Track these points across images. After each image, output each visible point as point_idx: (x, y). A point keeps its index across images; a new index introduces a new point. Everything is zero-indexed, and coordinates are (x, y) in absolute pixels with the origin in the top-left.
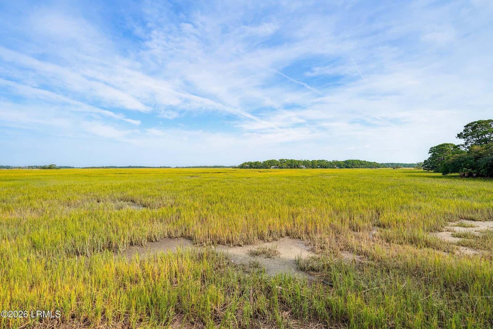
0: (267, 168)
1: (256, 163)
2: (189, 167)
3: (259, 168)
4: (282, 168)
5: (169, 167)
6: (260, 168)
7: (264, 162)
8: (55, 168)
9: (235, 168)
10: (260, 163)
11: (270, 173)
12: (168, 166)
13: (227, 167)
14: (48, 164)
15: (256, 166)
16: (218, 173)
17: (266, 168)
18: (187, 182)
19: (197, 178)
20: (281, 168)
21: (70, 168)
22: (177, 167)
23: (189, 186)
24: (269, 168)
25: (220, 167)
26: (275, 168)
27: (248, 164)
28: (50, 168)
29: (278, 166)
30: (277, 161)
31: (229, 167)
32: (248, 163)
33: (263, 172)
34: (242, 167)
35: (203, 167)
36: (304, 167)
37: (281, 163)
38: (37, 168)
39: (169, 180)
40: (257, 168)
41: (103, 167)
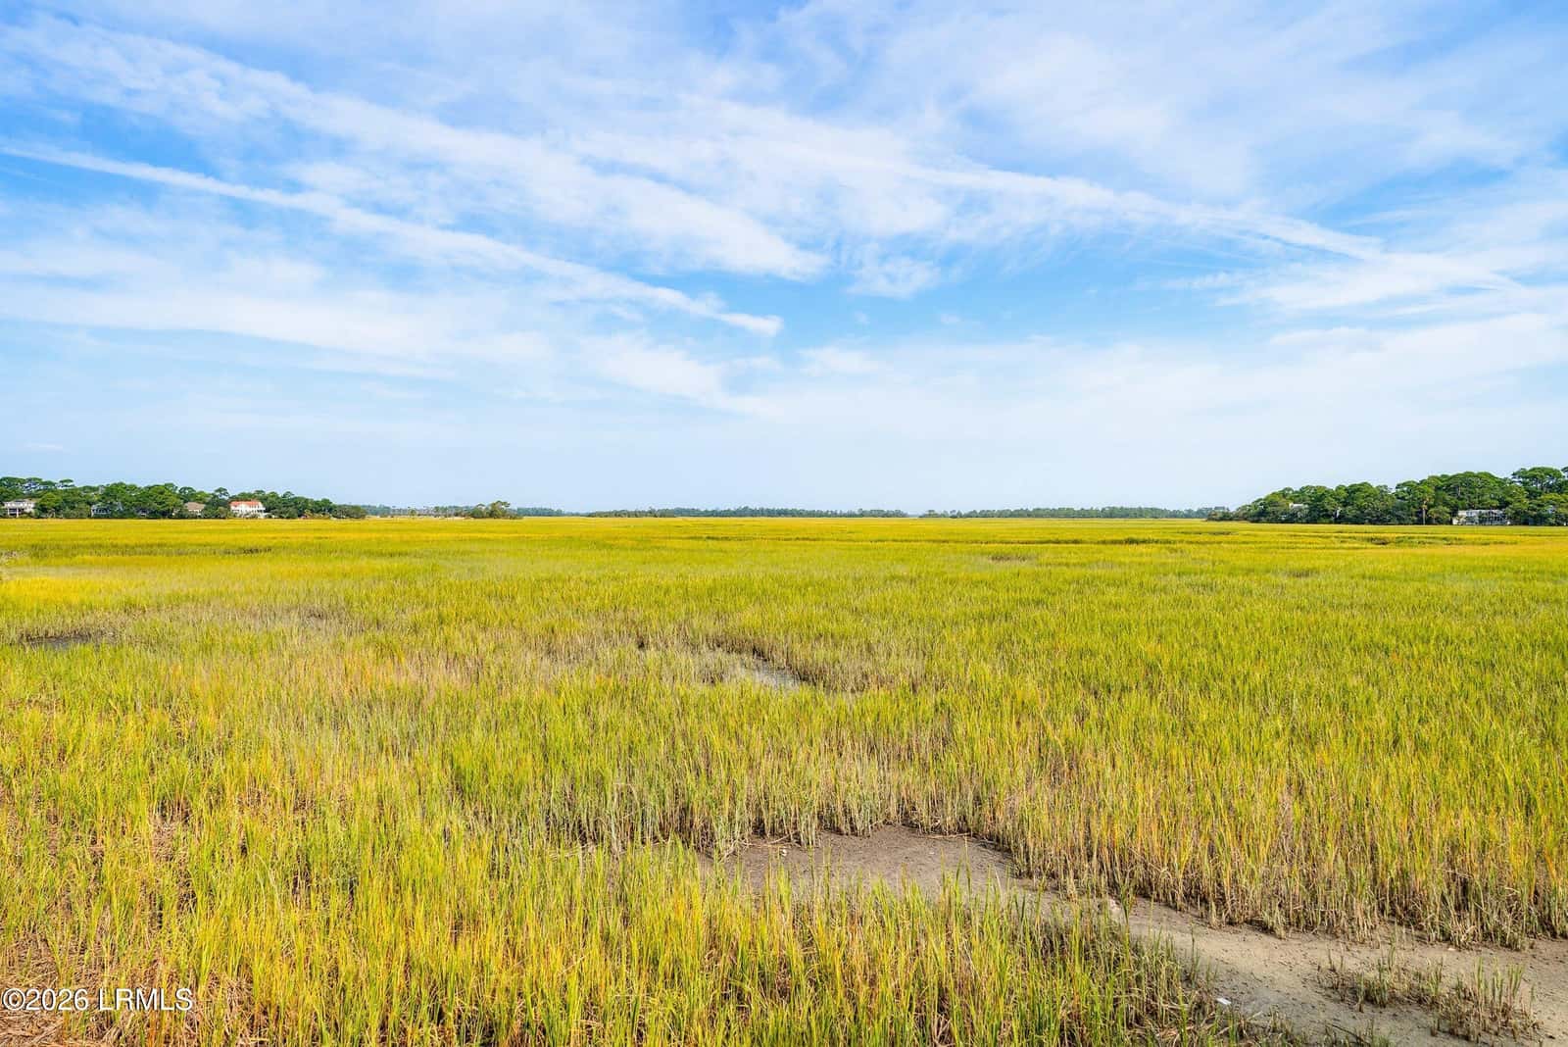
0: (1429, 522)
1: (1353, 491)
2: (985, 515)
3: (1371, 522)
4: (1539, 520)
5: (898, 514)
6: (1378, 520)
7: (1404, 484)
8: (504, 515)
9: (1222, 519)
10: (1382, 491)
11: (1441, 550)
12: (893, 509)
13: (1175, 515)
14: (486, 501)
15: (1351, 511)
16: (1131, 541)
17: (1420, 522)
18: (976, 584)
19: (1025, 567)
20: (1526, 523)
21: (549, 513)
22: (931, 515)
23: (984, 600)
24: (1439, 522)
25: (1139, 513)
26: (1482, 521)
27: (1299, 496)
28: (493, 513)
29: (1509, 510)
30: (1501, 483)
31: (1189, 515)
32: (1302, 491)
33: (1399, 542)
34: (1264, 512)
35: (1037, 514)
37: (1532, 495)
38: (457, 515)
39: (902, 570)
40: (1357, 521)
41: (652, 513)
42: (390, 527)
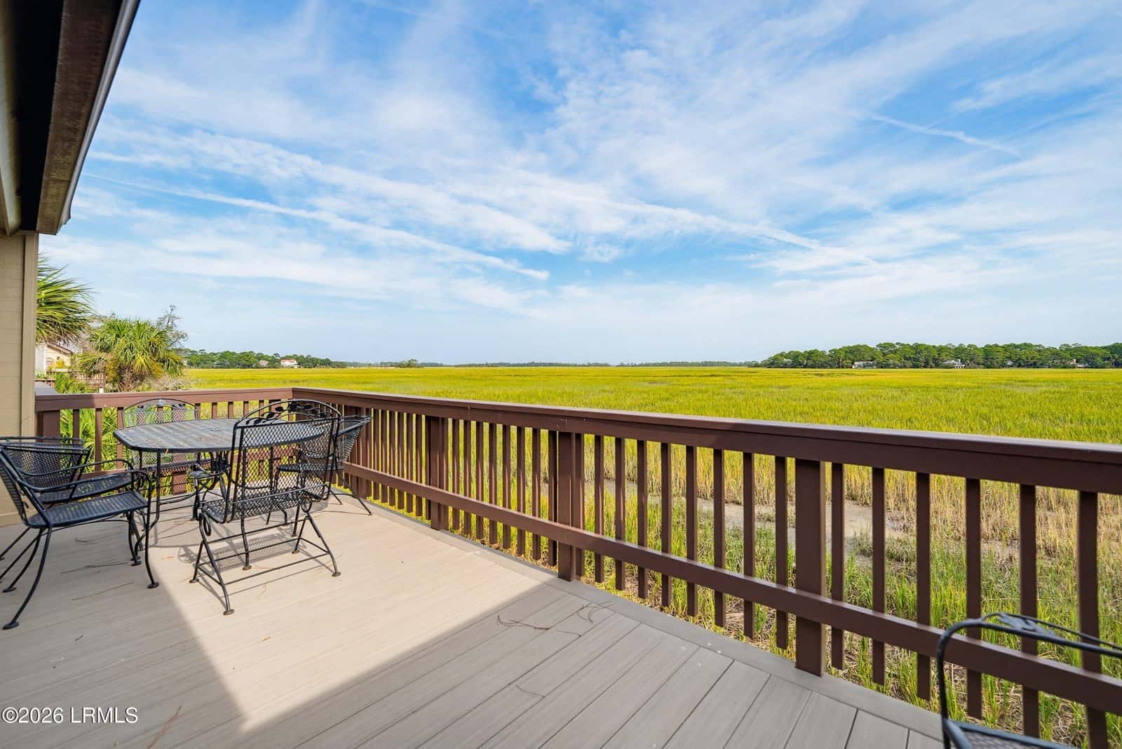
0: (843, 367)
1: (811, 354)
2: (647, 365)
3: (819, 368)
4: (888, 366)
5: (606, 365)
6: (822, 366)
7: (833, 350)
8: (414, 366)
9: (755, 366)
10: (823, 352)
11: (847, 378)
12: (603, 362)
13: (734, 365)
14: (406, 360)
15: (810, 363)
16: (712, 376)
17: (839, 367)
20: (882, 367)
21: (436, 365)
22: (622, 365)
24: (847, 367)
25: (719, 364)
26: (864, 367)
27: (787, 356)
28: (409, 365)
29: (875, 362)
30: (872, 349)
31: (741, 365)
32: (790, 353)
33: (829, 375)
34: (773, 363)
35: (672, 364)
36: (958, 363)
37: (884, 355)
38: (392, 366)
40: (812, 367)
41: (487, 365)
42: (358, 371)
